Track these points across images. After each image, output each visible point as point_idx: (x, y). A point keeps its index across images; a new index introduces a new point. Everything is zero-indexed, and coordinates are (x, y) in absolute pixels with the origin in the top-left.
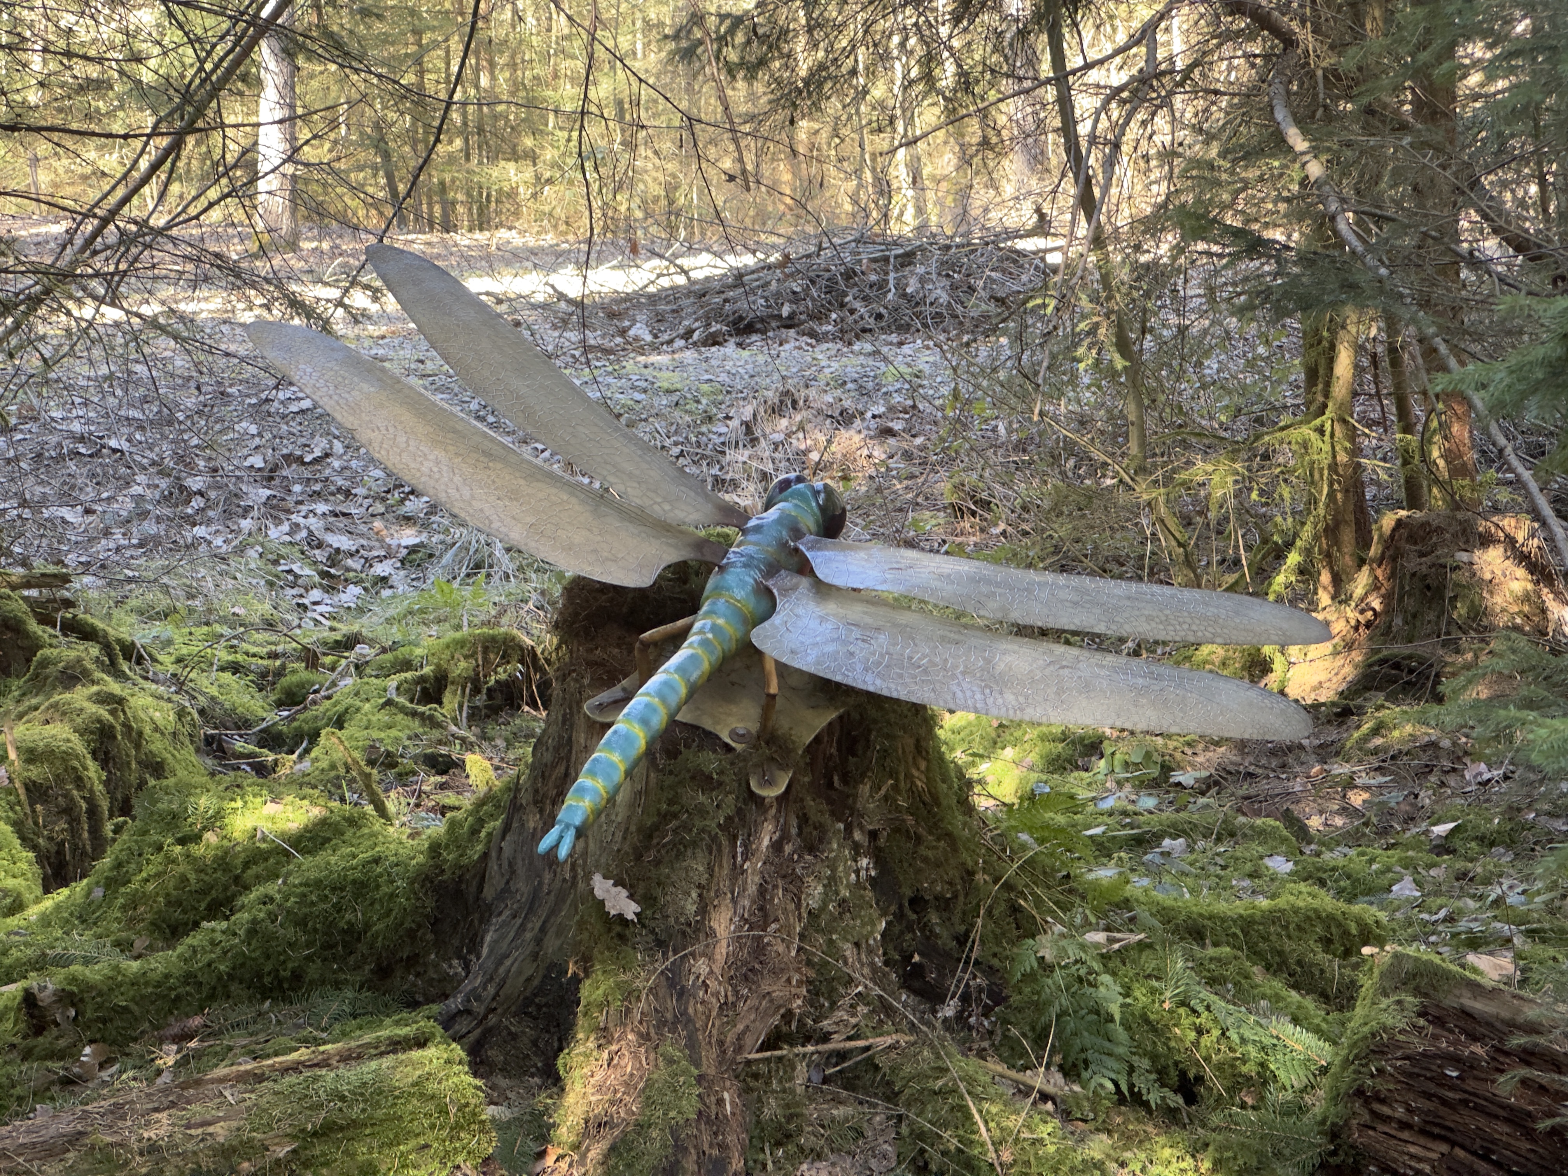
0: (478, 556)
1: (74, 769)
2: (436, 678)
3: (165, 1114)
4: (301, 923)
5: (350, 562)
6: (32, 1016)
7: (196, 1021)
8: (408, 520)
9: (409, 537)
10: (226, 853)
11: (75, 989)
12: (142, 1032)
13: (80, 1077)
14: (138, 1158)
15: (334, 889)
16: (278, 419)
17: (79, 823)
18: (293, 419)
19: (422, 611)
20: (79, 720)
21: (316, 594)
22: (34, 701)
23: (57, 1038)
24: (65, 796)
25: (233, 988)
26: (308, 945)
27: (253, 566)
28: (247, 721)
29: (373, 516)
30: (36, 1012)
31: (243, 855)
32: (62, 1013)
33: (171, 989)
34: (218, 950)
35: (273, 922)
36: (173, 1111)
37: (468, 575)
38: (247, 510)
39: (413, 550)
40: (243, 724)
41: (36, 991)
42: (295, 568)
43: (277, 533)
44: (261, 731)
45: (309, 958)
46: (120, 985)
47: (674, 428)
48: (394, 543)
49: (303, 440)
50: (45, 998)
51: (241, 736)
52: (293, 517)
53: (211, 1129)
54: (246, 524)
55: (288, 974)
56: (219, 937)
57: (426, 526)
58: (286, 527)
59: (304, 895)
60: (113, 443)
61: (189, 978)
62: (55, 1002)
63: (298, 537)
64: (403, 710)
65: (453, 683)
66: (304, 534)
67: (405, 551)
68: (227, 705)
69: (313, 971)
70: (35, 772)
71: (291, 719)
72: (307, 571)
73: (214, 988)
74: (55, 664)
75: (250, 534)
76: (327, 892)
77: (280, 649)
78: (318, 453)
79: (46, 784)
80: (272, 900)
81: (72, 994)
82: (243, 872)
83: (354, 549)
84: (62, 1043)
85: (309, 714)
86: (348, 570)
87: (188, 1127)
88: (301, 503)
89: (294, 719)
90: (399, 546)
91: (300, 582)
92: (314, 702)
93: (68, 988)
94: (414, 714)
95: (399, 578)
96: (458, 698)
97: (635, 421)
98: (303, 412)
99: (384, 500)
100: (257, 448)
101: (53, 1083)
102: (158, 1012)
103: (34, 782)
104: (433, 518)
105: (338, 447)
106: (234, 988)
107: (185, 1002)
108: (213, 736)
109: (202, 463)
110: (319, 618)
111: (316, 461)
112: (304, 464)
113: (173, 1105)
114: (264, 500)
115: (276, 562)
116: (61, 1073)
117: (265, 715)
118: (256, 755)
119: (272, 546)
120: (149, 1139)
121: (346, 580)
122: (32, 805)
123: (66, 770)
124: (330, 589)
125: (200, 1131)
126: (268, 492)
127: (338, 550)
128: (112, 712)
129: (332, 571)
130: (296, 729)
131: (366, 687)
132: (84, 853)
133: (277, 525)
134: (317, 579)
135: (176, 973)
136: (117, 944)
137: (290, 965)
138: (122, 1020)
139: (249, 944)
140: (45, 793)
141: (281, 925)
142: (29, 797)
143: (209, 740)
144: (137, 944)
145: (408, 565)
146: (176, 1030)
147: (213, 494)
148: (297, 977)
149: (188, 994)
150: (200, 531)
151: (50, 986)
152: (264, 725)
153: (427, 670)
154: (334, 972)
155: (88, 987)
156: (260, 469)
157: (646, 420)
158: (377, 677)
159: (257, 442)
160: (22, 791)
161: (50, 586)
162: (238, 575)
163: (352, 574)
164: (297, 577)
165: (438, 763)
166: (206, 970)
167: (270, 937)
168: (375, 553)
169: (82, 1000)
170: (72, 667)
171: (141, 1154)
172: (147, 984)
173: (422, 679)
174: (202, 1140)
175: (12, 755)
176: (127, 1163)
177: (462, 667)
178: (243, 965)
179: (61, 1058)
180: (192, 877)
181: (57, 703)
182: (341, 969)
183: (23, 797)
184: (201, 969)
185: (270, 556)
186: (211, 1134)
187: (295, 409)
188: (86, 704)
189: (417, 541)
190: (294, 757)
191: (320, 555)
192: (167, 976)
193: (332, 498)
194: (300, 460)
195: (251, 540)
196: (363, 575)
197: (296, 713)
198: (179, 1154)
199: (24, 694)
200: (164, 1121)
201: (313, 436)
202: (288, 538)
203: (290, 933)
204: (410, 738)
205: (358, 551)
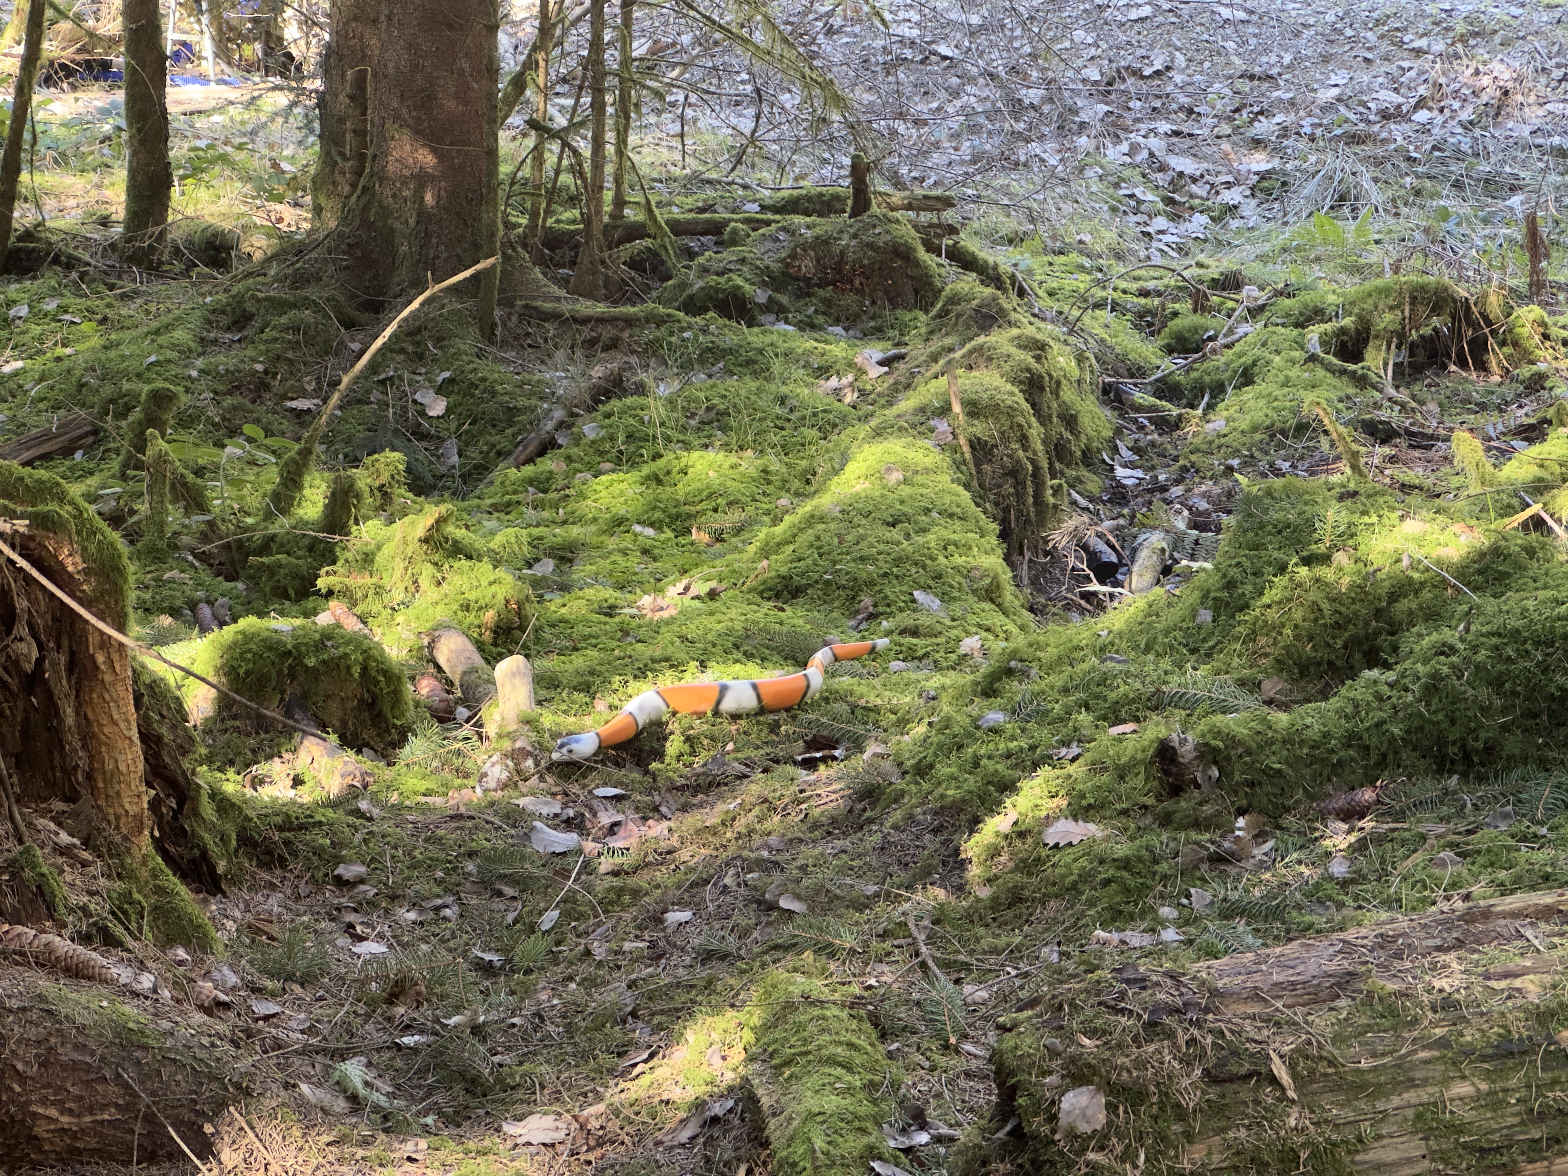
0: (1343, 187)
1: (1020, 426)
2: (1358, 332)
3: (1453, 955)
4: (1497, 683)
5: (1194, 188)
6: (1166, 773)
7: (1368, 795)
8: (1257, 143)
9: (1260, 162)
10: (1365, 579)
11: (1221, 745)
12: (1296, 802)
13: (1232, 854)
14: (1430, 1014)
15: (1537, 644)
16: (1114, 28)
17: (1025, 488)
18: (1132, 27)
19: (1298, 249)
20: (1007, 367)
21: (1160, 222)
22: (948, 341)
23: (1201, 804)
24: (1010, 456)
25: (1404, 756)
26: (1504, 711)
27: (1094, 189)
28: (1139, 368)
29: (1218, 137)
30: (1175, 770)
31: (1387, 584)
32: (1204, 772)
33: (1332, 751)
34: (1387, 706)
35: (1459, 679)
36: (1462, 953)
37: (1332, 208)
38: (1083, 125)
39: (1263, 176)
40: (1137, 372)
41: (1176, 745)
42: (1138, 192)
43: (1115, 154)
44: (1157, 380)
45: (1505, 728)
46: (1271, 742)
47: (1556, 48)
48: (1243, 168)
49: (1143, 52)
50: (1187, 753)
51: (1135, 385)
52: (1132, 135)
53: (1518, 983)
54: (1083, 141)
55: (1480, 745)
56: (1385, 690)
57: (1277, 150)
58: (1125, 147)
59: (1496, 648)
60: (943, 50)
61: (1351, 739)
62: (1196, 758)
63: (1138, 159)
64: (1329, 368)
65: (1377, 337)
66: (1145, 154)
67: (1256, 178)
68: (1118, 350)
69: (1512, 744)
70: (981, 429)
71: (1189, 369)
72: (1150, 197)
73: (1384, 756)
74: (969, 301)
75: (1088, 154)
76: (1528, 646)
77: (1151, 285)
78: (1158, 66)
79: (991, 442)
80: (1453, 650)
81: (1215, 750)
82: (1390, 603)
83: (1198, 173)
84: (1207, 810)
85: (1208, 365)
86: (1192, 196)
87: (1488, 978)
88: (1137, 120)
89: (1192, 369)
90: (1249, 171)
91: (1143, 208)
92: (1214, 351)
93: (1214, 743)
94: (1343, 372)
95: (1250, 208)
96: (1383, 354)
97: (1511, 39)
98: (1143, 20)
99: (1231, 119)
100: (1092, 58)
101: (1202, 860)
102: (1314, 777)
103: (979, 439)
104: (1286, 143)
105: (1180, 59)
106: (1406, 756)
107: (1347, 769)
108: (1110, 385)
109: (1035, 74)
110: (1166, 249)
111: (1158, 73)
112: (1143, 77)
113: (1460, 944)
114: (1101, 115)
115: (1117, 186)
116: (1212, 848)
117: (1159, 362)
118: (1156, 409)
119: (1111, 168)
120: (1441, 991)
121: (1192, 208)
122: (978, 465)
123: (1011, 427)
124: (1175, 218)
125: (1503, 984)
126: (1106, 108)
127: (1181, 174)
128: (1038, 358)
129: (1176, 197)
130: (1195, 380)
131: (1275, 338)
132: (1028, 521)
133: (1115, 145)
134: (1161, 206)
135: (1338, 733)
136: (1242, 683)
137: (1483, 735)
138: (1273, 785)
139: (1428, 704)
140: (990, 452)
141: (1468, 682)
142: (974, 456)
143: (1106, 389)
144: (1266, 685)
145: (1258, 194)
146: (1340, 801)
147: (1046, 108)
148: (1490, 749)
149: (1352, 759)
150: (1035, 147)
151: (1190, 738)
152: (1159, 374)
153: (1347, 322)
154: (1539, 747)
155: (1232, 740)
156: (1096, 83)
157: (1523, 38)
158: (1283, 325)
159: (1093, 52)
160: (966, 449)
161: (931, 209)
162: (1081, 200)
163: (1197, 201)
164: (1139, 202)
165: (1379, 430)
166: (1374, 731)
167: (1456, 699)
168: (1224, 178)
169: (1228, 758)
170: (989, 305)
171: (1434, 1010)
172: (1302, 743)
173: (1343, 331)
174: (1509, 997)
175: (957, 408)
176: (1415, 1021)
177: (1387, 320)
178: (1421, 728)
179: (1207, 829)
180: (1325, 606)
181: (981, 347)
182: (1546, 744)
183: (968, 456)
184: (1368, 729)
185: (1110, 178)
186: (1519, 990)
187: (1133, 17)
188: (1013, 350)
189: (1269, 166)
190: (1199, 412)
191: (1161, 179)
192: (1326, 735)
193: (1173, 116)
194: (1137, 73)
195: (1089, 160)
196: (1210, 203)
197: (1194, 362)
198: (1482, 1014)
199: (932, 332)
200: (1454, 965)
201: (1152, 47)
202: (1128, 159)
203: (1484, 693)
204: (1341, 400)
205: (1202, 176)
